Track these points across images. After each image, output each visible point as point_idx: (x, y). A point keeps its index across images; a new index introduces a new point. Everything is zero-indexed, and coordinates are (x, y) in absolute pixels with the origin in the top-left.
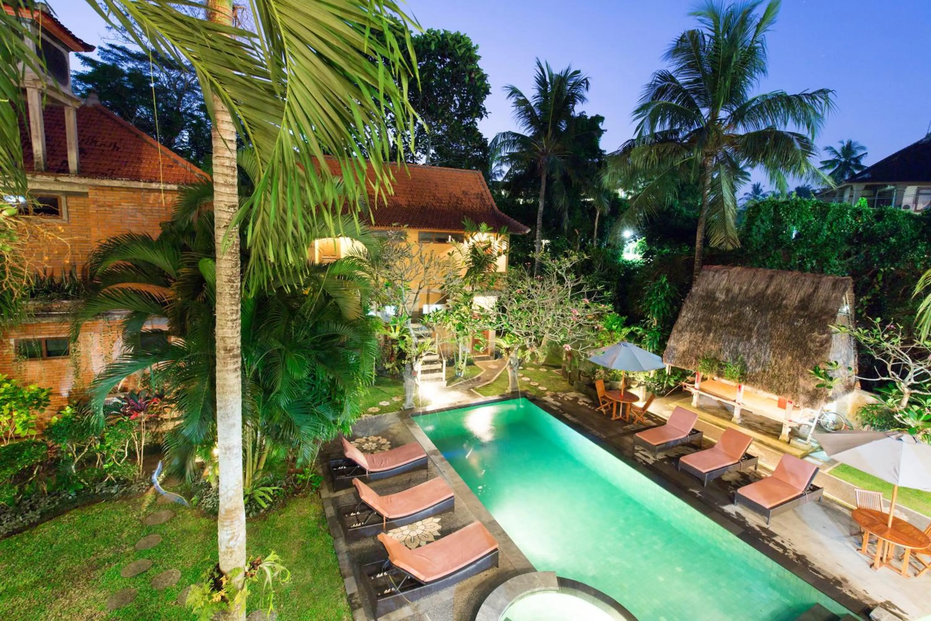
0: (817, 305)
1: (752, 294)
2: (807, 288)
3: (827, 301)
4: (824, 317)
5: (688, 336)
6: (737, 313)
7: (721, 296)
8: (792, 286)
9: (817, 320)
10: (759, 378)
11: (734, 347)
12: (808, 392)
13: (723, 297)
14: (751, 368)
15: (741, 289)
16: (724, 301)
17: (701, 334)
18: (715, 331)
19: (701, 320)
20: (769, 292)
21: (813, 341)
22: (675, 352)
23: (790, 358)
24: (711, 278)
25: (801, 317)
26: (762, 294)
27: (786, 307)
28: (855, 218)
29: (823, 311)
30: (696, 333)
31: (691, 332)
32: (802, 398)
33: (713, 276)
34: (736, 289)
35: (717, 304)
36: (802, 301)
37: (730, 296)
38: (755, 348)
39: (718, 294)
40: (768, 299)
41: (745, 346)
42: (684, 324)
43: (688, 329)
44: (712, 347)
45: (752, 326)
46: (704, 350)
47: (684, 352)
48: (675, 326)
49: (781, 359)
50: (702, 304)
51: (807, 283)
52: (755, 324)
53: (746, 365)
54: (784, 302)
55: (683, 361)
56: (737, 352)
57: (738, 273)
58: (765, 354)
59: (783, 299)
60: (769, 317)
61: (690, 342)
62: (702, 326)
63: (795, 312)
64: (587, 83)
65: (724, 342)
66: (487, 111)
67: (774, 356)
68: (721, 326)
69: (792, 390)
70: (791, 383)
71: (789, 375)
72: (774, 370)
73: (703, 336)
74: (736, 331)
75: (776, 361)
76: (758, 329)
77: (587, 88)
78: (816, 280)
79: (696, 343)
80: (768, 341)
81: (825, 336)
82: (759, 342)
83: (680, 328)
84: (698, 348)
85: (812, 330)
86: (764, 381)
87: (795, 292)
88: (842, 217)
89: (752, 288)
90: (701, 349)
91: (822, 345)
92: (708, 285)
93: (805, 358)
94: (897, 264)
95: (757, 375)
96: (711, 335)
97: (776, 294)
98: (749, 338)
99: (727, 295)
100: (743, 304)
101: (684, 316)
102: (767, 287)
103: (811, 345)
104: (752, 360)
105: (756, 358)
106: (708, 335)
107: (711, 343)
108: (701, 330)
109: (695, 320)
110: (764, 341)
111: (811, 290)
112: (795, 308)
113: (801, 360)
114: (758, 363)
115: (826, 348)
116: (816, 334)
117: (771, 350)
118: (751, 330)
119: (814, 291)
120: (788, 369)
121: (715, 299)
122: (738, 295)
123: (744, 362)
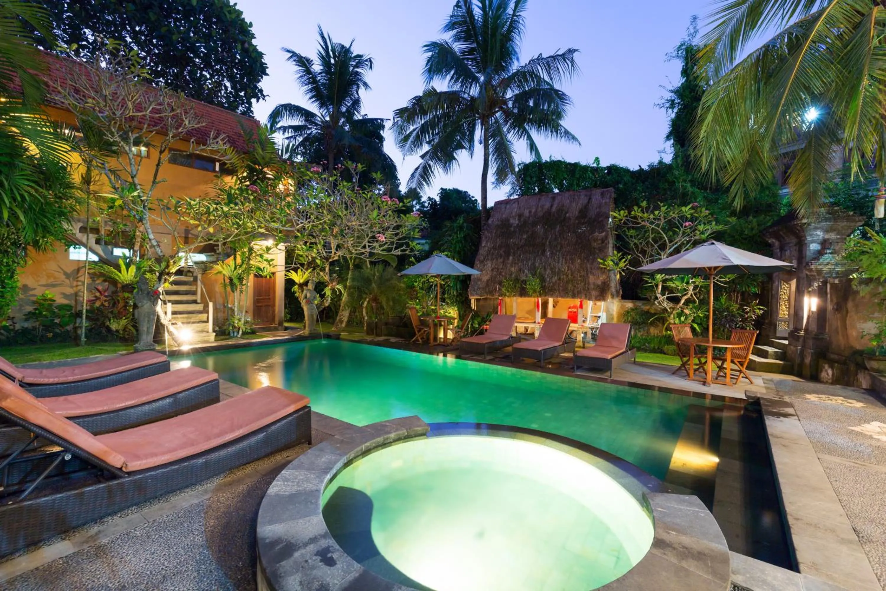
0: (592, 213)
1: (540, 214)
2: (583, 200)
3: (600, 206)
4: (600, 219)
5: (490, 265)
6: (530, 233)
7: (515, 222)
8: (571, 202)
9: (595, 223)
10: (556, 287)
11: (532, 264)
12: (598, 286)
13: (517, 222)
14: (548, 279)
15: (530, 212)
16: (518, 225)
17: (501, 260)
18: (514, 254)
19: (500, 247)
20: (554, 209)
21: (596, 240)
22: (479, 283)
23: (579, 261)
24: (503, 210)
25: (583, 224)
26: (548, 213)
27: (569, 218)
28: (593, 174)
29: (599, 215)
30: (497, 259)
31: (492, 260)
32: (594, 293)
33: (505, 208)
34: (526, 213)
35: (512, 229)
36: (581, 211)
37: (522, 219)
38: (550, 259)
39: (512, 221)
40: (554, 215)
41: (541, 260)
42: (485, 253)
43: (490, 257)
44: (513, 269)
45: (544, 241)
46: (506, 274)
47: (488, 281)
48: (478, 257)
49: (572, 263)
50: (499, 232)
51: (582, 197)
52: (547, 238)
53: (544, 277)
54: (567, 215)
55: (487, 290)
56: (535, 267)
57: (526, 200)
58: (558, 263)
59: (566, 213)
60: (557, 229)
61: (492, 270)
62: (501, 252)
63: (577, 221)
64: (371, 62)
65: (522, 261)
66: (265, 93)
67: (566, 263)
68: (518, 248)
69: (584, 289)
70: (583, 284)
71: (581, 276)
72: (567, 276)
73: (503, 262)
74: (531, 249)
75: (568, 267)
76: (550, 242)
77: (371, 67)
78: (589, 193)
79: (498, 269)
80: (559, 251)
81: (604, 234)
82: (552, 253)
83: (482, 258)
84: (500, 274)
85: (593, 232)
86: (561, 288)
87: (574, 205)
88: (585, 174)
89: (540, 209)
90: (503, 274)
91: (603, 242)
92: (502, 215)
93: (591, 257)
94: (626, 204)
95: (554, 284)
96: (511, 258)
97: (560, 210)
98: (544, 251)
99: (519, 220)
100: (535, 224)
101: (485, 246)
102: (552, 206)
103: (595, 245)
104: (548, 272)
105: (551, 269)
106: (508, 259)
107: (512, 266)
108: (501, 256)
109: (494, 248)
110: (556, 251)
111: (586, 201)
112: (577, 218)
113: (588, 261)
114: (553, 273)
115: (606, 244)
116: (597, 234)
117: (563, 258)
118: (544, 245)
119: (588, 202)
120: (579, 271)
121: (510, 226)
122: (529, 218)
123: (542, 276)
